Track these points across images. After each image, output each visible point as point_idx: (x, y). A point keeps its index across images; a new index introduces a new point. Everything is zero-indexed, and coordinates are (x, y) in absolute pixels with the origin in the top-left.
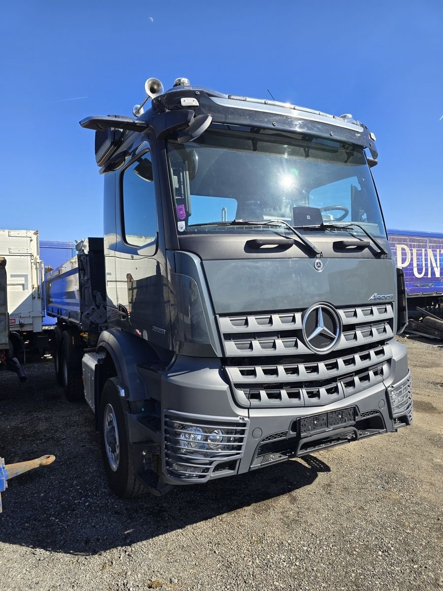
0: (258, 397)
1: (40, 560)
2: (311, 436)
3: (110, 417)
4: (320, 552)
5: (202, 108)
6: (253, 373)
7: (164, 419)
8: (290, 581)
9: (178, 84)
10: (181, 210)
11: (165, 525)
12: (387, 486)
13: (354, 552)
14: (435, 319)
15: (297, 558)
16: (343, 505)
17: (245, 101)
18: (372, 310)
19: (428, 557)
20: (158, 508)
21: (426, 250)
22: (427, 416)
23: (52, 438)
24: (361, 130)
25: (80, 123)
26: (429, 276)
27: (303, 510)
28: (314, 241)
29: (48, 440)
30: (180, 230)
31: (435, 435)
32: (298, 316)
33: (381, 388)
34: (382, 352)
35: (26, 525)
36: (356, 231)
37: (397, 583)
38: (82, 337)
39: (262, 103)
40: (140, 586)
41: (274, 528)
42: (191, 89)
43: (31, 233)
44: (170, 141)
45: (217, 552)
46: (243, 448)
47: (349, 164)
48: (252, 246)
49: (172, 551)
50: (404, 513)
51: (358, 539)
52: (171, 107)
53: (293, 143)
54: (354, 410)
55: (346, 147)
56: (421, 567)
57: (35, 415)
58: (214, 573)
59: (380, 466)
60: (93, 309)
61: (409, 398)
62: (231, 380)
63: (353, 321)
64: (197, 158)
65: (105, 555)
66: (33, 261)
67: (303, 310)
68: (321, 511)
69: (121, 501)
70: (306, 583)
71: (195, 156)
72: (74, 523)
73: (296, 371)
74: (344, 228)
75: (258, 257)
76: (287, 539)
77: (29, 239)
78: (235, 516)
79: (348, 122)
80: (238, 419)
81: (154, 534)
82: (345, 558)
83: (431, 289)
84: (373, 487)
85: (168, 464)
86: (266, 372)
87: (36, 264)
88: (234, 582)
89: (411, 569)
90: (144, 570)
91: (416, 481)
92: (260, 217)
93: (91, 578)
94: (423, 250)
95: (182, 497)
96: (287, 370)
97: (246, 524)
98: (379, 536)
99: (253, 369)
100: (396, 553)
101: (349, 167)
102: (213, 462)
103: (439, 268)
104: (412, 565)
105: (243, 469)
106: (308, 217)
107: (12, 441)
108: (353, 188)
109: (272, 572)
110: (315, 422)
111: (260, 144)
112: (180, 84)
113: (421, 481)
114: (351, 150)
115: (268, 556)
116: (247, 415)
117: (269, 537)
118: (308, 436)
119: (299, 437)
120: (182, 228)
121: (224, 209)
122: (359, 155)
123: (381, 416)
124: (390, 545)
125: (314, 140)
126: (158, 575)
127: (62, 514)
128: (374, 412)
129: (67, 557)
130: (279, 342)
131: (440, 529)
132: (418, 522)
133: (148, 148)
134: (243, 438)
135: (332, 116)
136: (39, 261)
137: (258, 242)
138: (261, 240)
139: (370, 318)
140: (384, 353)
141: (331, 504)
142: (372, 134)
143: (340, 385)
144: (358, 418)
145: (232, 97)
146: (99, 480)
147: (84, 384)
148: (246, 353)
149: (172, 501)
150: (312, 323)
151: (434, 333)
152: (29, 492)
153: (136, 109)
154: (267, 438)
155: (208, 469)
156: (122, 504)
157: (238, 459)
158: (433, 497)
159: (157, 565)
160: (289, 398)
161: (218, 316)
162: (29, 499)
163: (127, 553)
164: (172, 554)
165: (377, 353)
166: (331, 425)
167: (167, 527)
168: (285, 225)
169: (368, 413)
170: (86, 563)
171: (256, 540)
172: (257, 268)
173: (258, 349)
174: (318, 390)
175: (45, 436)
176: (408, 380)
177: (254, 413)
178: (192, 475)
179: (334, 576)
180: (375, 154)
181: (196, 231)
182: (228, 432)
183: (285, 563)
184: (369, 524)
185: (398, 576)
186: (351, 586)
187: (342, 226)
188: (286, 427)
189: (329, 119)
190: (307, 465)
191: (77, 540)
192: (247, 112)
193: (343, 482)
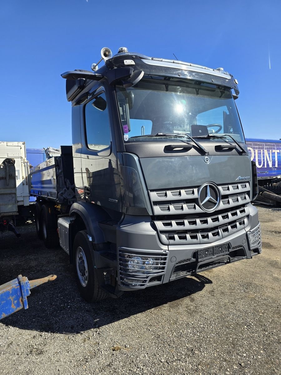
0: (173, 238)
1: (45, 338)
2: (204, 261)
3: (81, 254)
4: (211, 328)
5: (137, 66)
6: (170, 224)
7: (118, 253)
8: (195, 344)
9: (121, 51)
10: (126, 128)
11: (117, 316)
12: (247, 291)
13: (231, 327)
14: (270, 193)
15: (197, 331)
16: (222, 302)
17: (162, 61)
18: (238, 186)
19: (273, 328)
20: (112, 307)
21: (263, 151)
22: (267, 250)
23: (41, 270)
24: (229, 77)
25: (61, 75)
26: (266, 167)
27: (198, 305)
28: (204, 145)
29: (38, 271)
30: (125, 140)
31: (273, 261)
32: (196, 190)
33: (243, 232)
34: (244, 211)
35: (33, 320)
36: (228, 139)
37: (256, 342)
38: (56, 208)
39: (171, 62)
40: (107, 350)
41: (183, 316)
42: (129, 54)
43: (21, 144)
44: (117, 86)
45: (151, 330)
46: (166, 268)
47: (223, 98)
48: (168, 149)
49: (124, 330)
50: (258, 305)
51: (233, 320)
52: (117, 65)
53: (190, 86)
54: (228, 245)
55: (220, 88)
56: (269, 333)
57: (28, 257)
58: (150, 341)
59: (242, 280)
60: (65, 190)
61: (259, 238)
62: (158, 229)
63: (227, 192)
64: (133, 96)
65: (84, 334)
66: (22, 161)
67: (198, 187)
68: (209, 305)
69: (89, 305)
70: (205, 344)
71: (132, 95)
72: (62, 317)
73: (195, 223)
74: (221, 138)
75: (172, 156)
76: (191, 321)
77: (19, 147)
78: (159, 310)
79: (222, 73)
80: (162, 251)
81: (112, 322)
82: (225, 330)
83: (267, 175)
84: (239, 291)
85: (122, 278)
86: (178, 224)
87: (24, 163)
88: (163, 345)
89: (264, 335)
90: (109, 341)
91: (263, 287)
92: (171, 131)
93: (78, 347)
94: (262, 150)
95: (125, 300)
96: (190, 223)
97: (166, 314)
98: (244, 318)
99: (170, 222)
100: (254, 327)
101: (222, 100)
102: (149, 277)
103: (271, 162)
104: (264, 332)
105: (166, 281)
106: (200, 131)
107: (16, 273)
108: (224, 113)
109: (184, 339)
110: (206, 253)
111: (170, 87)
112: (122, 51)
113: (267, 287)
114: (223, 90)
115: (181, 331)
116: (167, 249)
117: (180, 320)
118: (203, 260)
119: (197, 262)
120: (126, 139)
121: (143, 127)
122: (228, 93)
123: (244, 249)
124: (251, 322)
125: (202, 84)
126: (118, 343)
127: (55, 313)
128: (240, 246)
129: (62, 336)
130: (185, 206)
131: (279, 313)
132: (266, 310)
133: (104, 91)
134: (165, 262)
135: (212, 70)
136: (26, 161)
137: (172, 147)
138: (174, 145)
139: (237, 191)
140: (245, 212)
141: (215, 301)
142: (236, 80)
143: (220, 231)
144: (231, 250)
145: (154, 59)
146: (74, 293)
147: (59, 236)
148: (166, 213)
149: (120, 303)
150: (204, 194)
151: (269, 202)
152: (32, 301)
153: (94, 66)
154: (179, 262)
155: (146, 281)
156: (90, 306)
157: (163, 275)
158: (274, 295)
159: (116, 338)
160: (191, 238)
161: (149, 191)
162: (33, 306)
163: (97, 333)
164: (124, 332)
165: (241, 212)
166: (215, 254)
167: (119, 318)
168: (186, 136)
169: (236, 247)
170: (74, 339)
171: (173, 322)
172: (172, 162)
173: (173, 210)
174: (207, 234)
175: (36, 269)
176: (259, 228)
177: (172, 248)
178: (136, 285)
179: (220, 340)
180: (237, 92)
181: (135, 140)
182: (156, 259)
183: (191, 334)
184: (238, 312)
185: (257, 338)
186: (231, 345)
187: (220, 136)
188: (190, 256)
189: (210, 71)
190: (198, 280)
191: (66, 327)
192: (164, 68)
193: (220, 289)
